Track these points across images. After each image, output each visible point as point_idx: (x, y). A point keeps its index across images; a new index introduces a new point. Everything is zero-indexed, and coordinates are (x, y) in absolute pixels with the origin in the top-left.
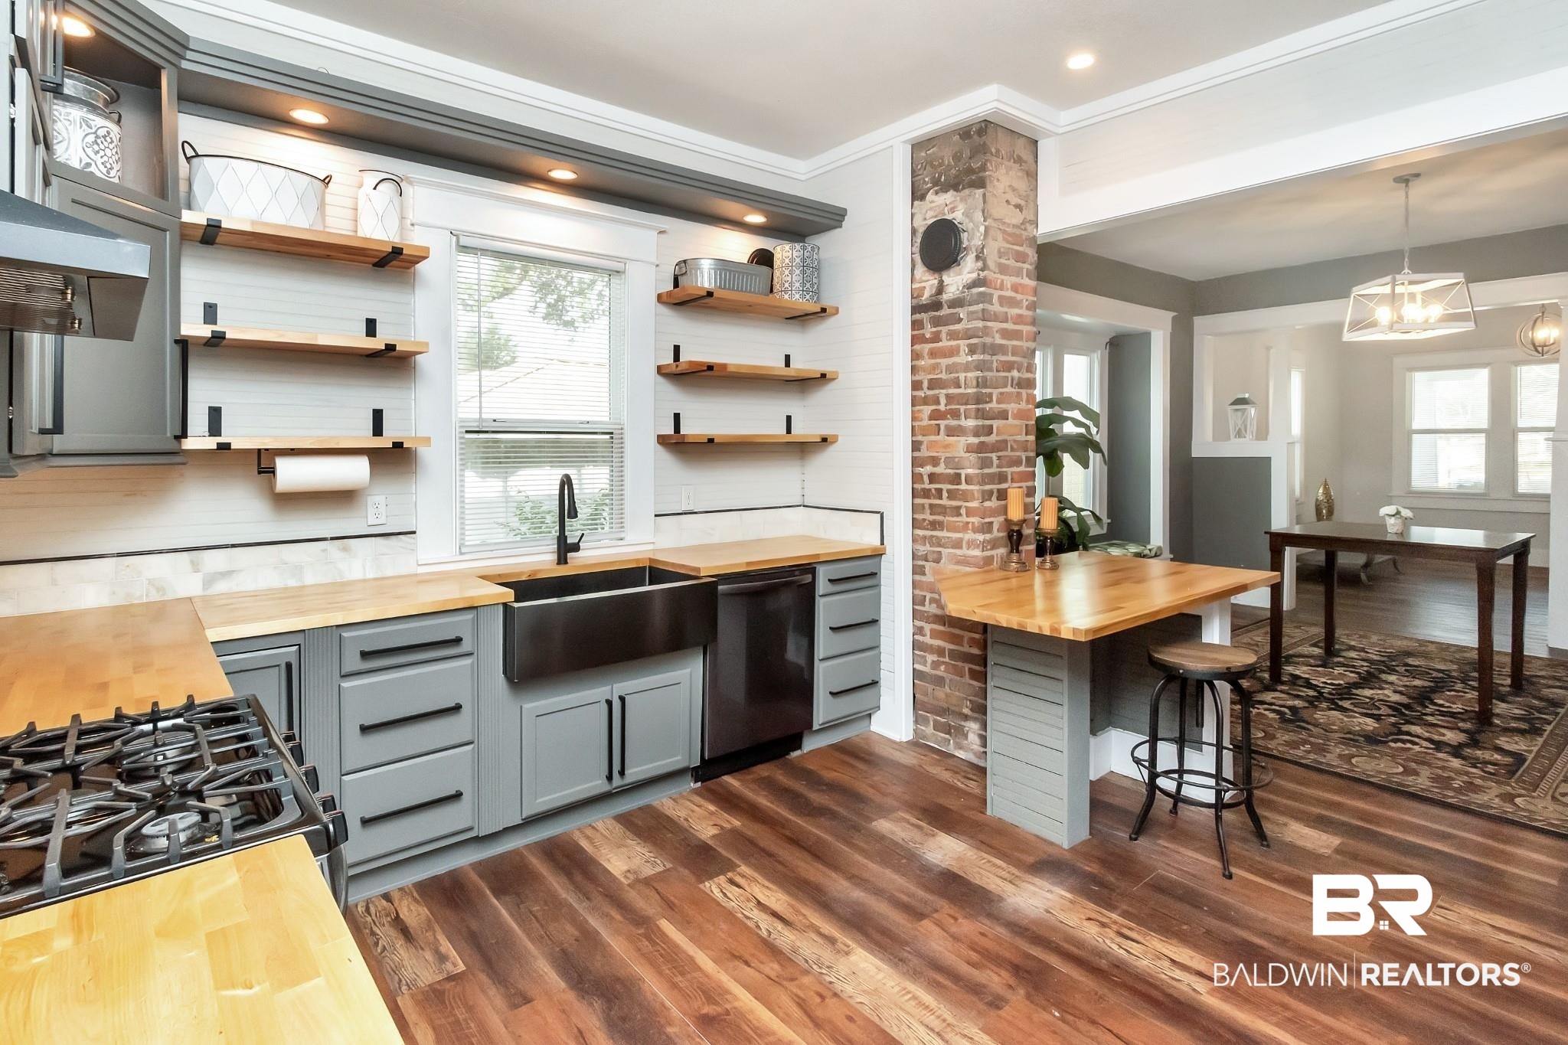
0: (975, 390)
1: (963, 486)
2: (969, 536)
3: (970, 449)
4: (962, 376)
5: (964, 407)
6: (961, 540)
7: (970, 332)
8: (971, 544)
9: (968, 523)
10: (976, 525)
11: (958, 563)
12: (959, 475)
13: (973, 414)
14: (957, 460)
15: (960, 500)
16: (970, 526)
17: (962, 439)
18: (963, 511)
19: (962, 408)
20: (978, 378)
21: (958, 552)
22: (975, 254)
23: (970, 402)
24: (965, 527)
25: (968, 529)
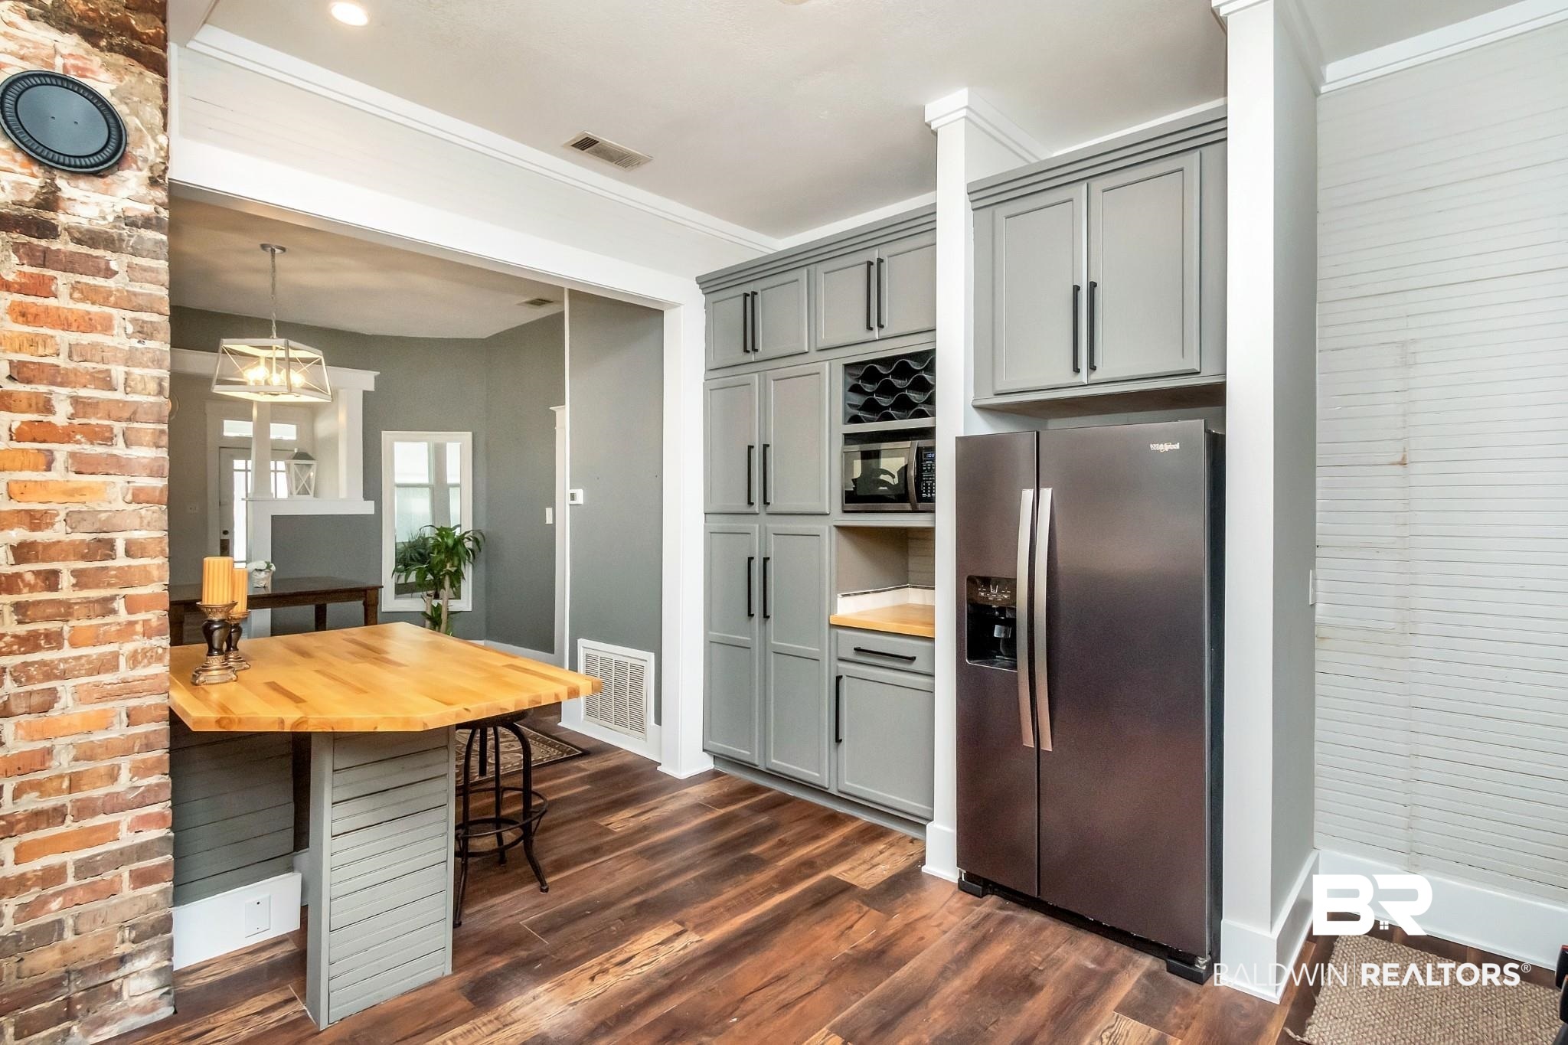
0: (152, 399)
1: (121, 561)
2: (139, 643)
3: (142, 497)
4: (118, 372)
5: (124, 425)
6: (116, 656)
7: (140, 301)
8: (134, 660)
9: (132, 624)
10: (154, 623)
11: (105, 697)
12: (110, 544)
13: (148, 438)
14: (103, 516)
15: (110, 585)
16: (139, 628)
17: (120, 481)
18: (120, 605)
19: (118, 427)
20: (160, 380)
21: (106, 678)
22: (146, 173)
23: (140, 415)
24: (126, 631)
25: (136, 633)
